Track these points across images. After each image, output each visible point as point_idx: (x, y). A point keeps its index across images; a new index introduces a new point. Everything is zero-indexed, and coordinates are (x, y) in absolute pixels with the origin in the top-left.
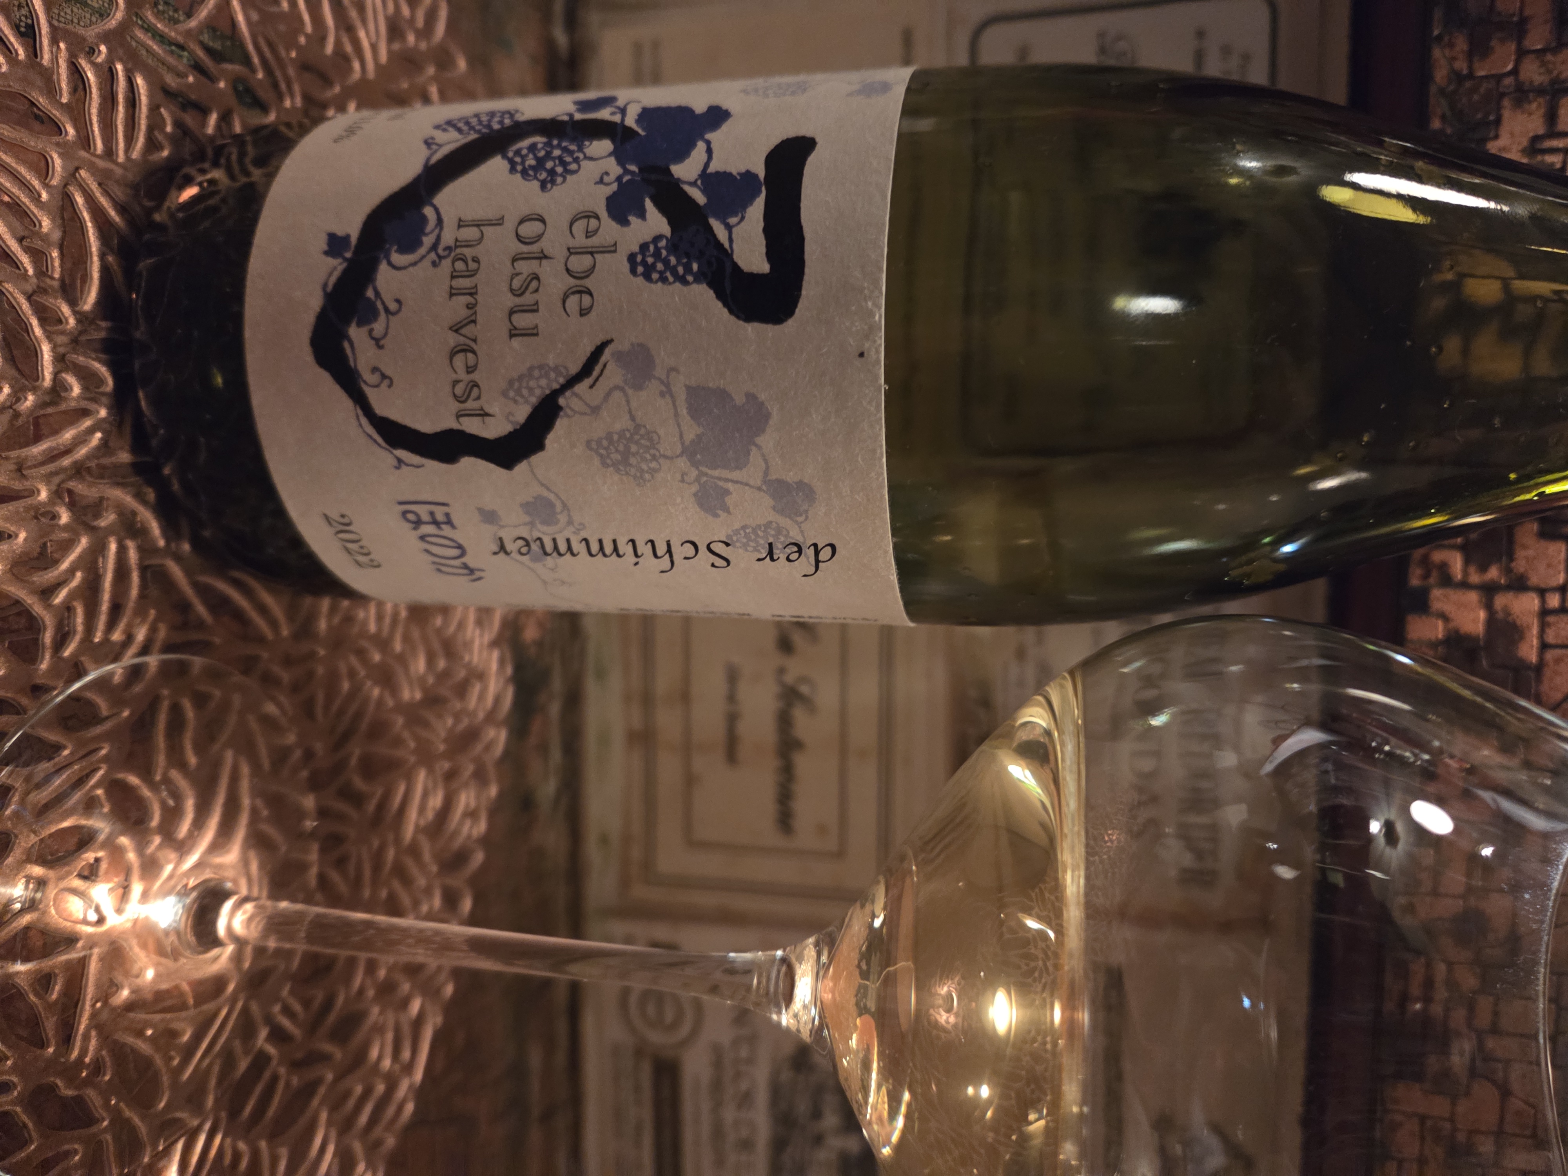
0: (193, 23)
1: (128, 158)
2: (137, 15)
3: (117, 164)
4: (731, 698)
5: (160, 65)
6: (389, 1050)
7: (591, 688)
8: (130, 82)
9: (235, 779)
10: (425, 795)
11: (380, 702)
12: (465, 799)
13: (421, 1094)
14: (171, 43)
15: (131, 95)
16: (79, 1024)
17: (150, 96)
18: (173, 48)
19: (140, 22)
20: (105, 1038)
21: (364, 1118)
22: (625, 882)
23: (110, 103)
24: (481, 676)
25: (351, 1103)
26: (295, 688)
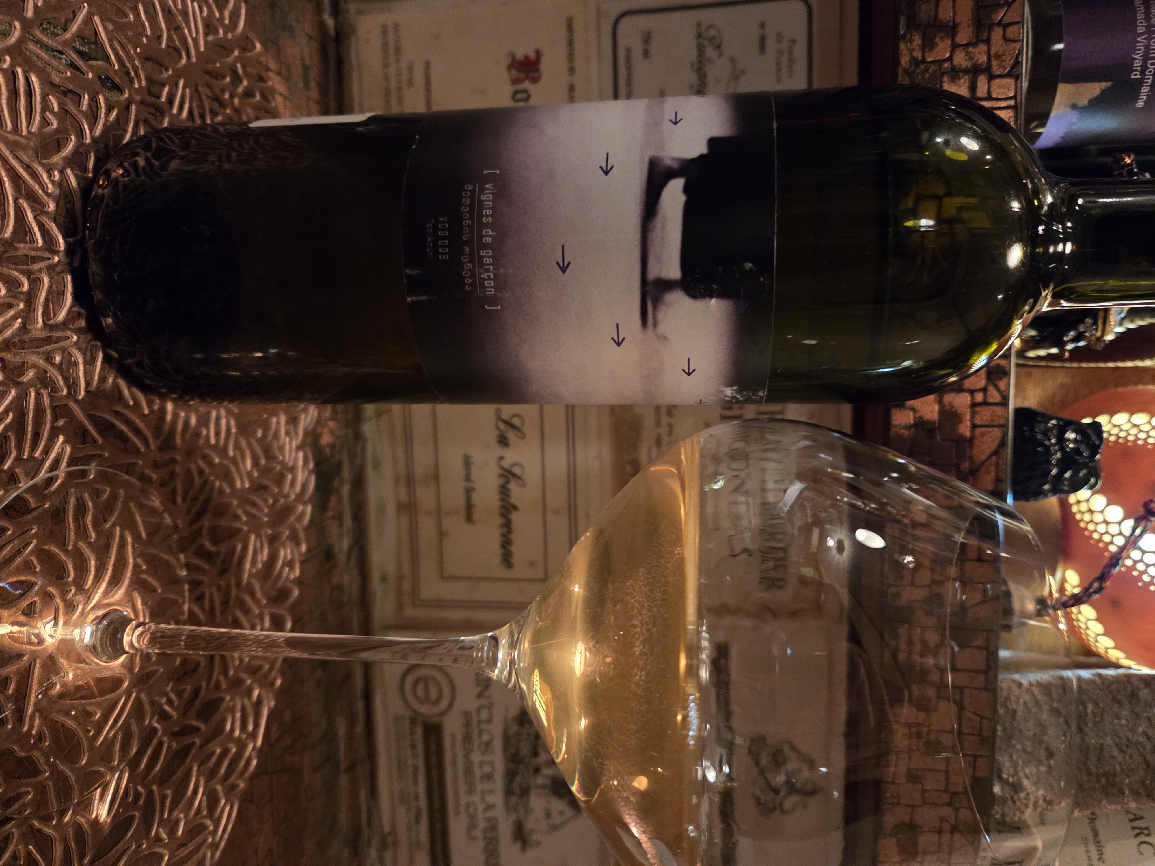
0: (68, 35)
1: (29, 132)
2: (29, 33)
3: (22, 137)
4: (468, 478)
5: (47, 66)
6: (238, 724)
7: (371, 475)
8: (27, 80)
9: (122, 545)
10: (255, 553)
11: (221, 491)
12: (285, 553)
13: (261, 752)
14: (53, 50)
15: (28, 88)
16: (27, 709)
17: (42, 88)
18: (55, 53)
19: (31, 37)
20: (44, 718)
21: (223, 770)
22: (400, 606)
23: (14, 95)
24: (293, 470)
25: (214, 759)
26: (162, 484)
